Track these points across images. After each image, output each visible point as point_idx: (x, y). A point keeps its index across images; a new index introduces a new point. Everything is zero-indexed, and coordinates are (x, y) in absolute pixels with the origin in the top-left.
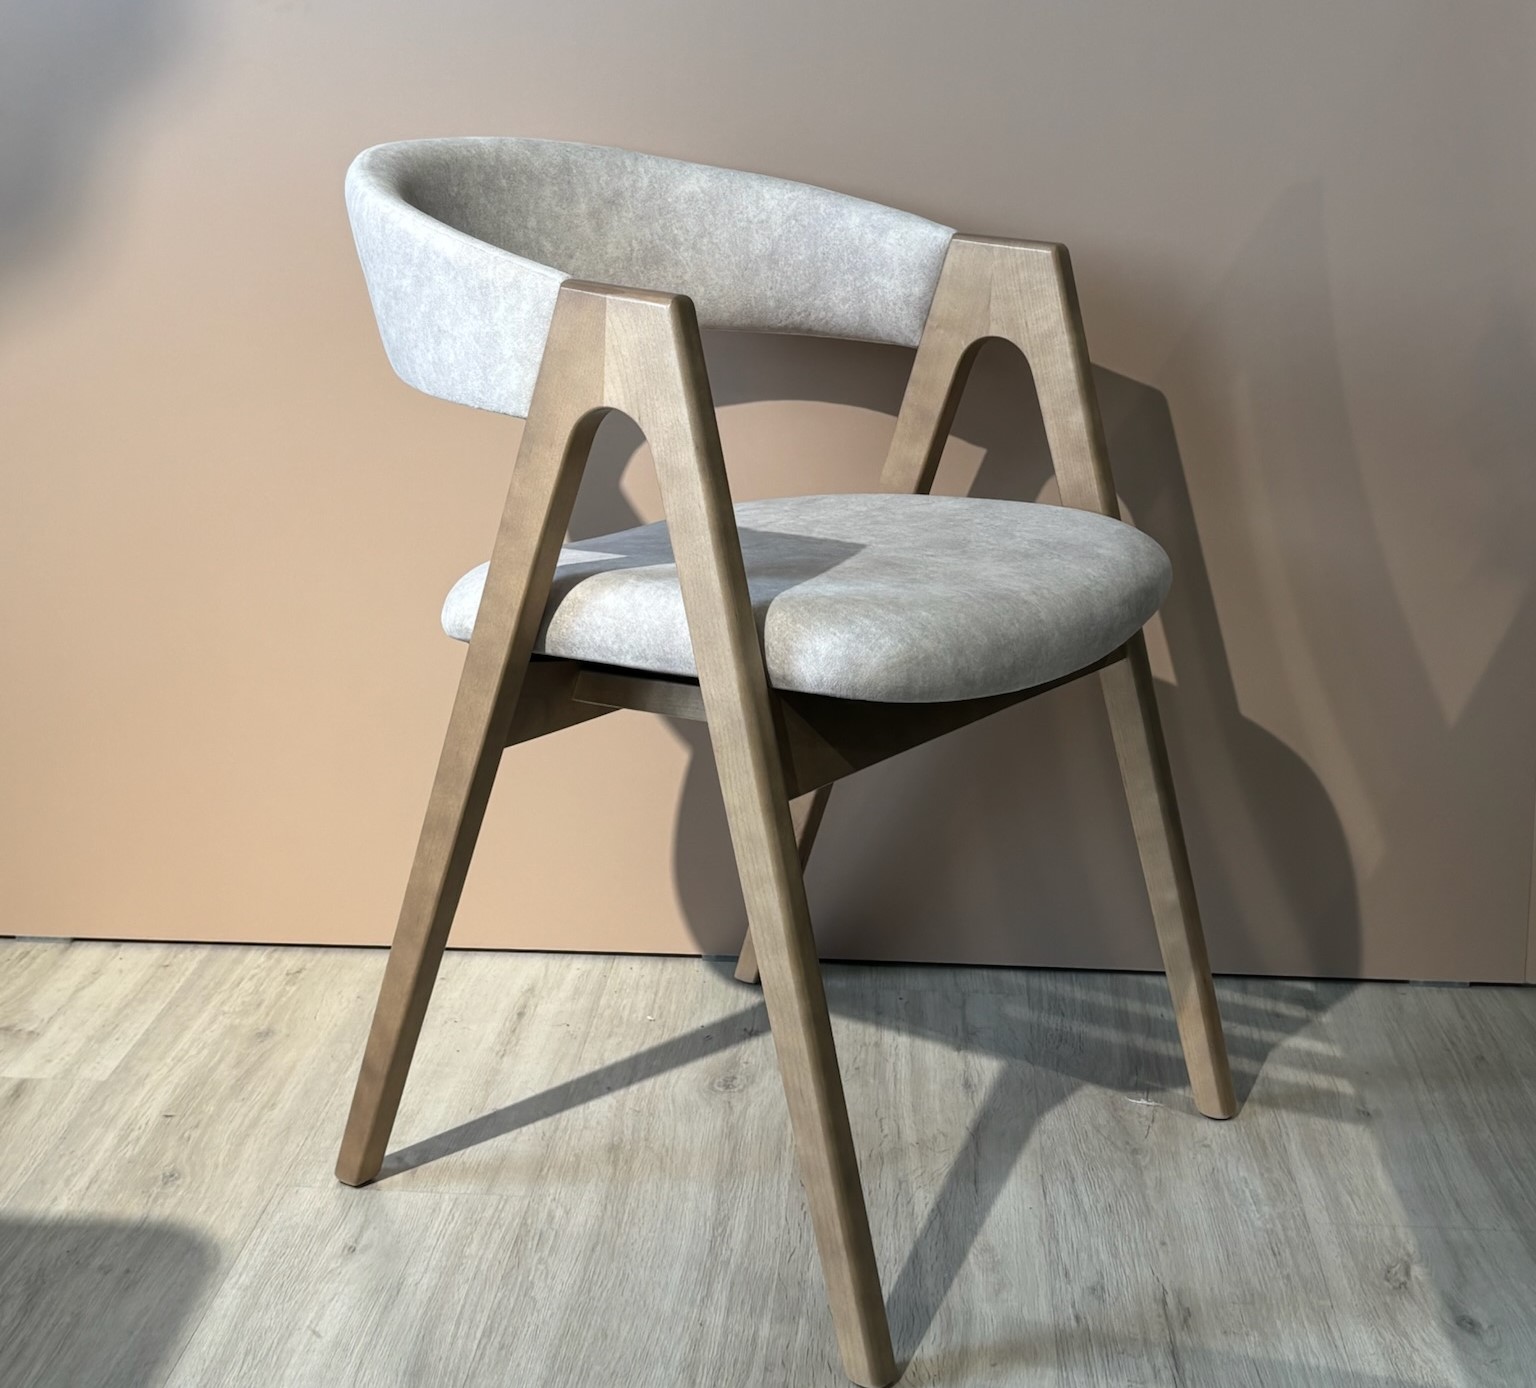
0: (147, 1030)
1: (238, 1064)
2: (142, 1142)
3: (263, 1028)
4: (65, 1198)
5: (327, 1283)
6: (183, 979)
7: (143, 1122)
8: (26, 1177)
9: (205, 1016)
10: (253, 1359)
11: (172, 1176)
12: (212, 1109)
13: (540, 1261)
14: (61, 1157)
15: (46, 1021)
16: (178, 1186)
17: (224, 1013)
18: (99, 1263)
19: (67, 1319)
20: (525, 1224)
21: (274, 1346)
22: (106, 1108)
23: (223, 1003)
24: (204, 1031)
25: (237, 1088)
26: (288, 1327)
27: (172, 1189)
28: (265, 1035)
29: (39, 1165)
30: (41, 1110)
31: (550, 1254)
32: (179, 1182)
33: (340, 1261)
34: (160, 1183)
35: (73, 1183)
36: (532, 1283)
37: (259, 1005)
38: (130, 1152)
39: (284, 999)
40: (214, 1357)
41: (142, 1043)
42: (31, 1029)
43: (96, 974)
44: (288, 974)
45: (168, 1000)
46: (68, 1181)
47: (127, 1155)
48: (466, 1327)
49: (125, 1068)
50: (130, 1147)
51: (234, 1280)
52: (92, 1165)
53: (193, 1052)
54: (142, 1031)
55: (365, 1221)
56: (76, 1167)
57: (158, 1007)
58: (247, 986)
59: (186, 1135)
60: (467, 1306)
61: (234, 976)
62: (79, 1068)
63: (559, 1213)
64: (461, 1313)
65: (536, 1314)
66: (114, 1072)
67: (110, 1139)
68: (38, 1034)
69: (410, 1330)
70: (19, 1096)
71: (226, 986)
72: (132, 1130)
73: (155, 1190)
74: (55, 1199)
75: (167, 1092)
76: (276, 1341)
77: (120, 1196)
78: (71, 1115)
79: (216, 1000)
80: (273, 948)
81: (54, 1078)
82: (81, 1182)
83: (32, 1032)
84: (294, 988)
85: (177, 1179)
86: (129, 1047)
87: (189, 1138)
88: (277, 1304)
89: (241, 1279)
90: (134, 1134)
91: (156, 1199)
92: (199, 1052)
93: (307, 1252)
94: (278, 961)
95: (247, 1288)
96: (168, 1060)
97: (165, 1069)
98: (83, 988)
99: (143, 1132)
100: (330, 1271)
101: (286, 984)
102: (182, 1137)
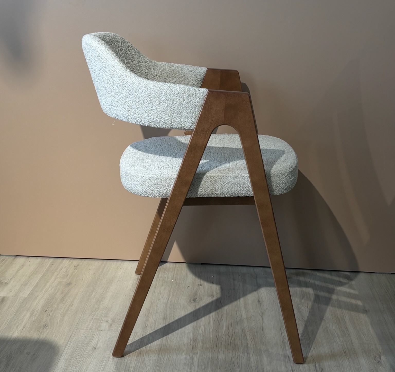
0: (37, 283)
1: (62, 293)
2: (37, 316)
3: (69, 282)
4: (17, 332)
5: (89, 358)
6: (46, 268)
7: (37, 310)
8: (6, 326)
9: (53, 279)
11: (45, 326)
12: (56, 306)
14: (15, 320)
15: (10, 280)
16: (47, 329)
17: (58, 278)
18: (26, 352)
19: (18, 368)
22: (27, 305)
23: (58, 275)
24: (53, 283)
25: (62, 299)
27: (46, 330)
28: (69, 284)
29: (9, 322)
30: (9, 306)
32: (47, 328)
33: (92, 352)
34: (42, 328)
35: (18, 328)
37: (67, 276)
38: (33, 319)
39: (74, 274)
41: (36, 287)
42: (6, 282)
43: (23, 266)
44: (75, 267)
45: (43, 274)
46: (17, 327)
49: (31, 294)
50: (34, 317)
51: (63, 357)
52: (23, 322)
53: (50, 289)
54: (36, 283)
55: (98, 340)
56: (19, 323)
57: (40, 276)
58: (64, 270)
59: (49, 314)
61: (60, 267)
62: (19, 293)
65: (146, 368)
66: (29, 295)
67: (28, 315)
68: (8, 283)
70: (3, 302)
71: (58, 270)
73: (41, 330)
74: (14, 332)
75: (43, 301)
77: (31, 332)
78: (17, 307)
79: (55, 274)
80: (70, 259)
81: (12, 296)
82: (21, 327)
83: (6, 283)
84: (77, 271)
85: (47, 327)
86: (33, 287)
87: (50, 315)
88: (75, 364)
89: (66, 356)
90: (35, 313)
91: (41, 333)
92: (51, 289)
93: (83, 349)
94: (72, 263)
95: (67, 359)
96: (43, 292)
97: (43, 294)
98: (19, 270)
99: (37, 313)
100: (90, 355)
101: (75, 269)
102: (48, 314)
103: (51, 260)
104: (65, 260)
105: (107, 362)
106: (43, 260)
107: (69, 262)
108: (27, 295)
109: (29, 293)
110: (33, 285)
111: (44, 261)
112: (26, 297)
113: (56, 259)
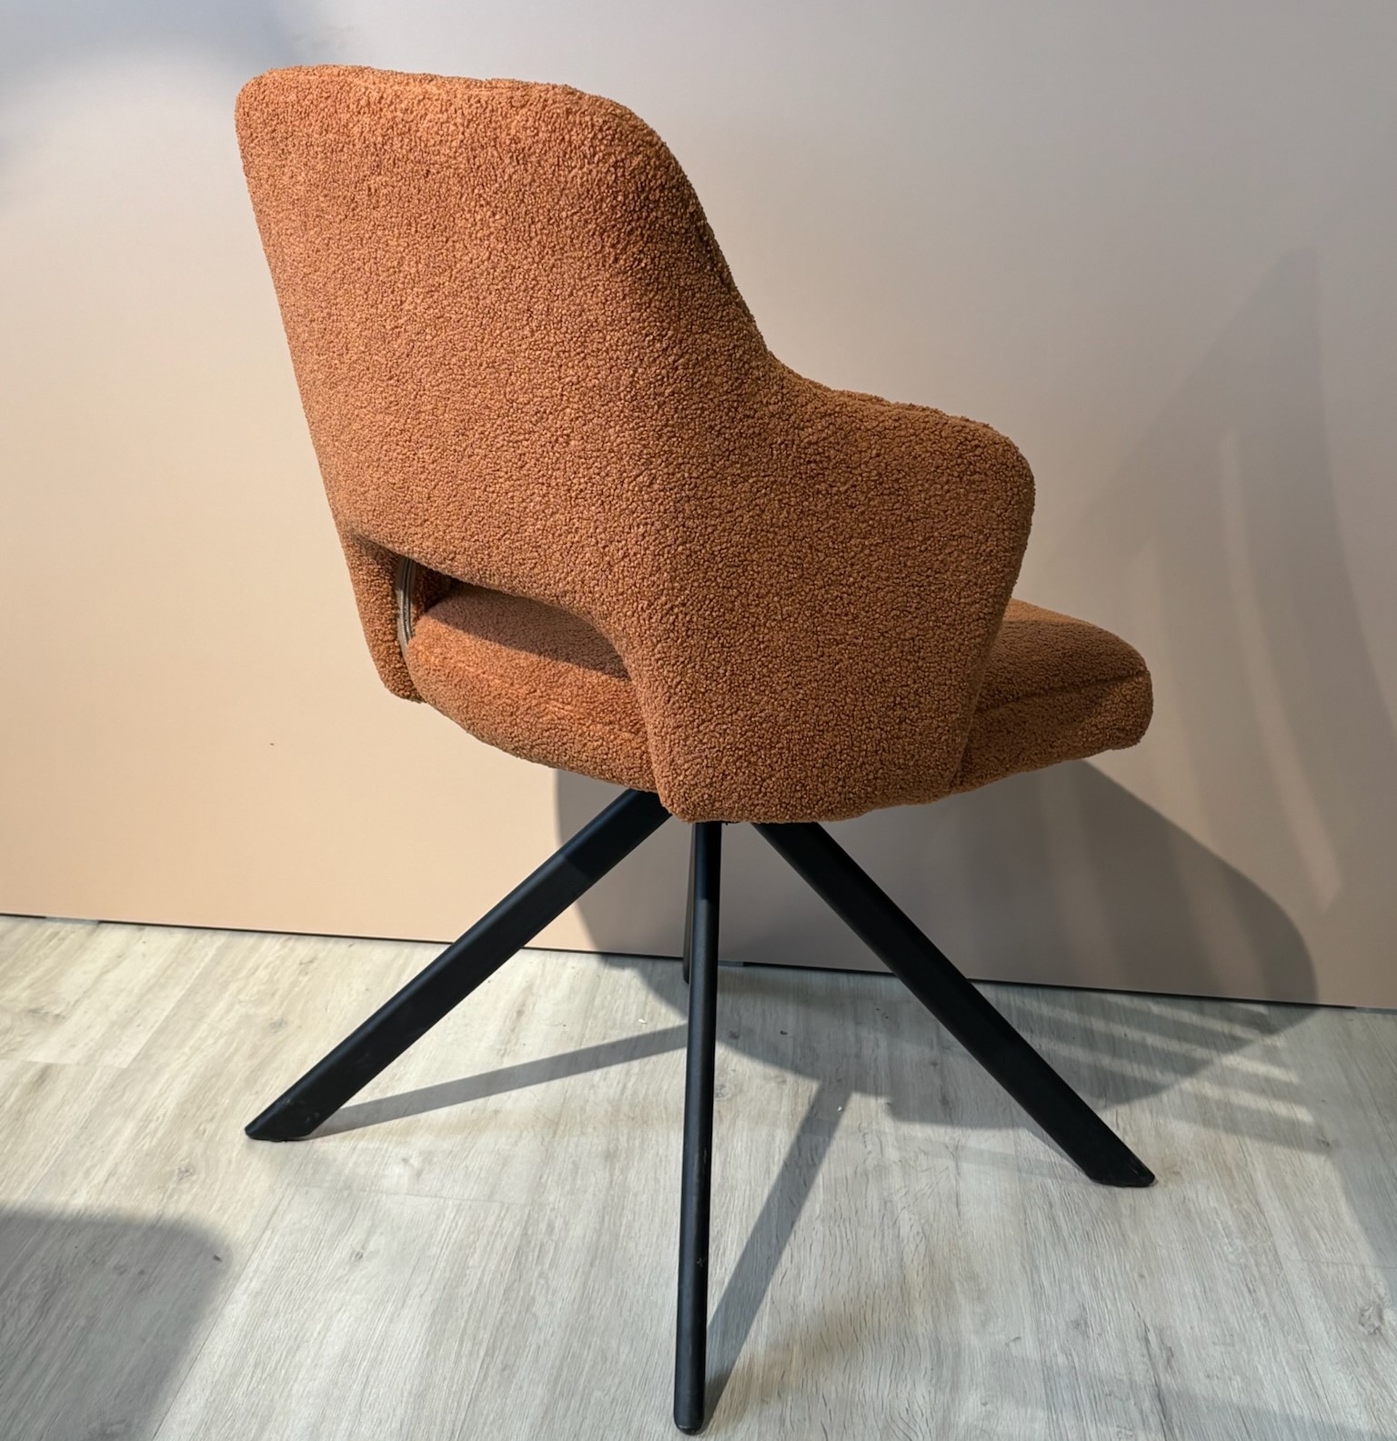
0: (167, 1017)
1: (252, 1055)
2: (160, 1134)
3: (276, 1018)
4: (84, 1192)
5: (335, 1292)
6: (203, 965)
7: (160, 1113)
8: (47, 1169)
9: (222, 1005)
10: (262, 1373)
11: (187, 1171)
12: (227, 1101)
13: (541, 1275)
14: (82, 1147)
15: (72, 1003)
16: (193, 1182)
17: (240, 1002)
18: (115, 1263)
19: (82, 1322)
20: (526, 1234)
21: (282, 1361)
22: (125, 1099)
23: (240, 991)
24: (221, 1019)
25: (252, 1079)
26: (296, 1339)
27: (187, 1185)
28: (278, 1025)
29: (60, 1155)
30: (64, 1096)
31: (550, 1267)
32: (194, 1178)
33: (347, 1268)
34: (175, 1178)
35: (91, 1177)
36: (533, 1298)
37: (273, 995)
38: (148, 1144)
39: (297, 989)
40: (224, 1368)
41: (161, 1031)
42: (57, 1012)
43: (120, 957)
44: (301, 964)
45: (188, 986)
46: (87, 1173)
47: (146, 1147)
48: (469, 1345)
49: (144, 1055)
50: (148, 1139)
51: (245, 1285)
52: (111, 1157)
53: (210, 1041)
54: (163, 1018)
55: (372, 1226)
56: (96, 1158)
57: (178, 993)
58: (262, 974)
59: (202, 1128)
60: (471, 1322)
61: (250, 965)
62: (102, 1054)
63: (558, 1223)
64: (465, 1327)
65: (537, 1333)
66: (135, 1059)
67: (129, 1130)
68: (64, 1018)
69: (415, 1346)
70: (43, 1081)
71: (243, 974)
72: (151, 1121)
73: (171, 1186)
74: (75, 1192)
75: (184, 1083)
76: (284, 1354)
77: (136, 1192)
78: (93, 1103)
79: (233, 988)
80: (288, 936)
81: (78, 1064)
82: (100, 1174)
83: (58, 1016)
84: (306, 978)
85: (192, 1174)
86: (150, 1035)
87: (205, 1131)
88: (285, 1313)
89: (252, 1284)
90: (152, 1126)
91: (171, 1196)
92: (215, 1043)
93: (315, 1259)
94: (292, 950)
95: (258, 1294)
96: (186, 1050)
97: (183, 1059)
98: (107, 972)
99: (161, 1123)
100: (338, 1279)
101: (299, 974)
102: (197, 1130)
103: (222, 938)
104: (269, 940)
105: (400, 1305)
106: (193, 939)
107: (283, 946)
108: (130, 1059)
109: (134, 1052)
110: (152, 1027)
111: (195, 942)
112: (125, 1066)
113: (238, 938)
